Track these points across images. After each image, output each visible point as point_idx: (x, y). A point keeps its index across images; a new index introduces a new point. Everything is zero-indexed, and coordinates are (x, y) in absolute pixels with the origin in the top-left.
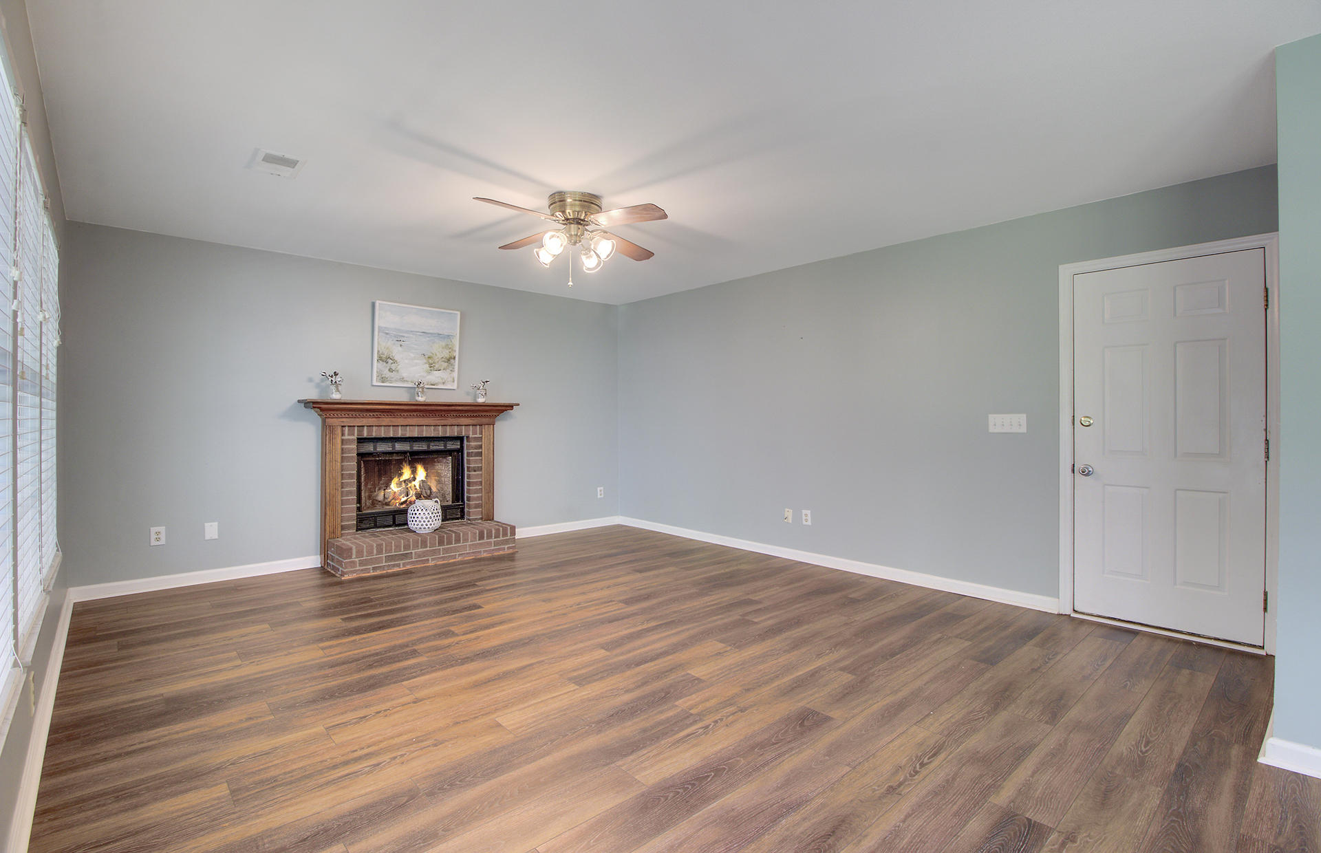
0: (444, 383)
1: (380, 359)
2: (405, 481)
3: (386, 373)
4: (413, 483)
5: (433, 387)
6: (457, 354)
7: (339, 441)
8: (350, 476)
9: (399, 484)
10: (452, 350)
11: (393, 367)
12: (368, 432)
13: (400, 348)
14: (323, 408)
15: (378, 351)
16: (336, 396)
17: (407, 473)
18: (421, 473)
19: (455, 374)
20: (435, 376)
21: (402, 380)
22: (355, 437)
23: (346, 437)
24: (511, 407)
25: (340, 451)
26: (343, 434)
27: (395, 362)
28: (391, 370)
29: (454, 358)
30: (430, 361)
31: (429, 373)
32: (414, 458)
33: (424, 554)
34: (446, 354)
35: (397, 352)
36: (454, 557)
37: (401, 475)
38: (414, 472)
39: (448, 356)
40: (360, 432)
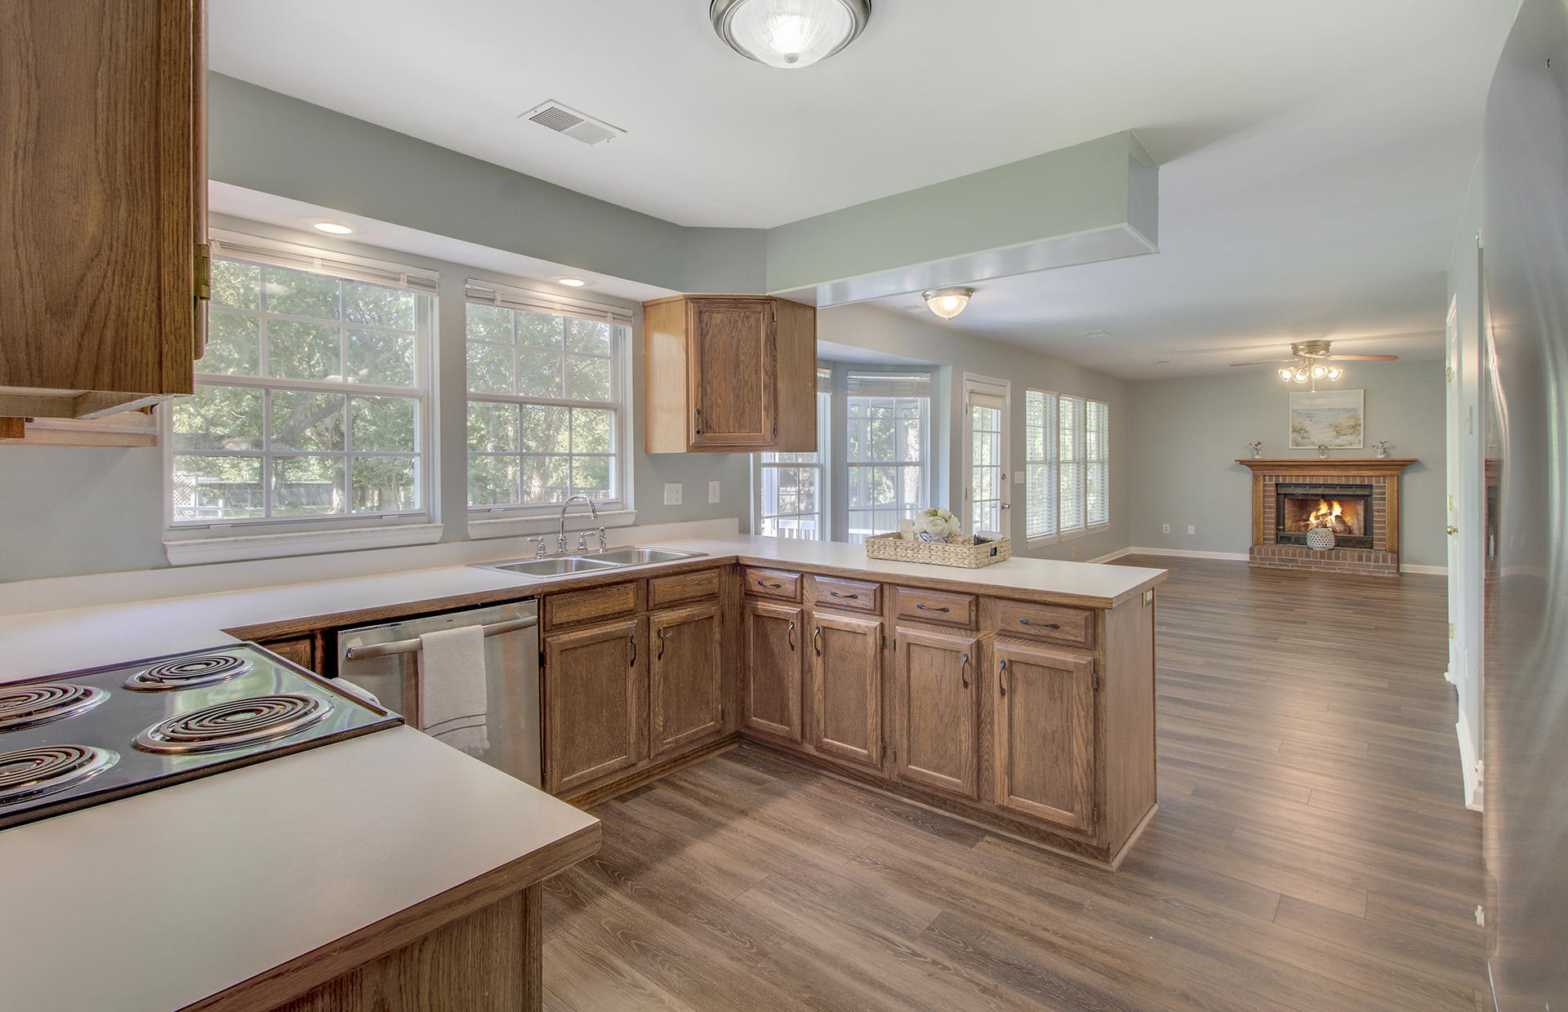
0: (1350, 445)
1: (1294, 431)
2: (1322, 515)
3: (1300, 440)
4: (1330, 517)
5: (1341, 448)
6: (1362, 422)
7: (1262, 485)
8: (1271, 507)
9: (1317, 518)
10: (1357, 419)
11: (1305, 435)
12: (1283, 480)
13: (1310, 422)
14: (1252, 465)
15: (1293, 426)
16: (1257, 457)
17: (1324, 508)
18: (1337, 509)
19: (1361, 437)
20: (1342, 440)
21: (1313, 444)
22: (1274, 483)
23: (1267, 482)
24: (1413, 462)
25: (1262, 491)
26: (1264, 480)
27: (1307, 432)
28: (1303, 438)
29: (1360, 425)
30: (1337, 429)
31: (1336, 437)
32: (1328, 499)
33: (1307, 562)
34: (1352, 422)
35: (1308, 425)
36: (1335, 569)
37: (1319, 510)
38: (1330, 507)
39: (1353, 424)
40: (1277, 480)
